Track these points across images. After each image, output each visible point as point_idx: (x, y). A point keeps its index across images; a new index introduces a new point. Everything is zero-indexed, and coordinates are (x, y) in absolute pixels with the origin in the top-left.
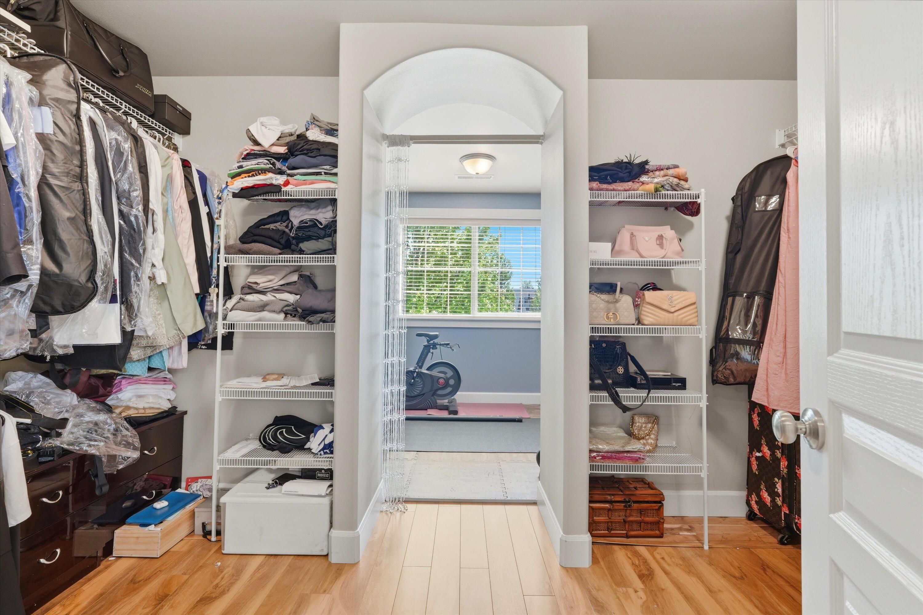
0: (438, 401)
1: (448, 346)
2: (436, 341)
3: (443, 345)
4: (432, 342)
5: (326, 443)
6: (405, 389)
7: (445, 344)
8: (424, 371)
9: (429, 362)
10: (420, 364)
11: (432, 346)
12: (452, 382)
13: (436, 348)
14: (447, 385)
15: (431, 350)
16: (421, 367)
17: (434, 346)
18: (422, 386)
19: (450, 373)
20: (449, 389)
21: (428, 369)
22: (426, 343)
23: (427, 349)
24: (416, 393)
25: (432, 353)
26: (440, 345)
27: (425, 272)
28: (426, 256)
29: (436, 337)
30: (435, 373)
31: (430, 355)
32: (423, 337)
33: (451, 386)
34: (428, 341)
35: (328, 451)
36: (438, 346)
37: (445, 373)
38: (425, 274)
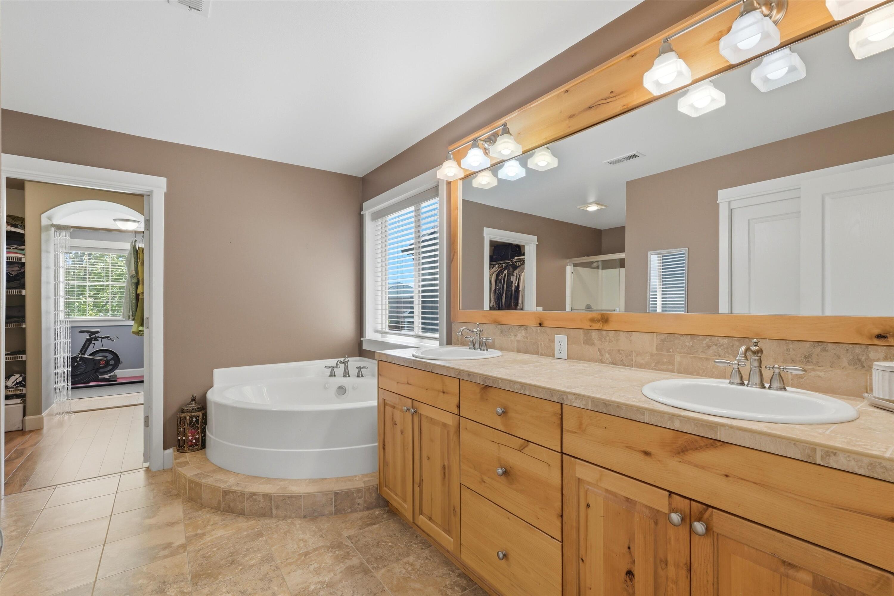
0: (100, 377)
1: (108, 338)
2: (97, 335)
3: (104, 338)
4: (94, 336)
5: (17, 382)
6: (70, 370)
7: (105, 337)
8: (87, 356)
9: (91, 350)
10: (83, 352)
11: (93, 339)
12: (112, 362)
13: (98, 340)
14: (107, 363)
15: (93, 342)
16: (84, 354)
17: (96, 339)
18: (85, 367)
19: (110, 356)
20: (110, 367)
21: (90, 355)
22: (88, 337)
23: (89, 342)
24: (79, 372)
25: (94, 344)
26: (101, 338)
27: (88, 286)
28: (88, 274)
29: (98, 332)
30: (96, 357)
31: (92, 345)
32: (86, 333)
33: (111, 365)
34: (90, 336)
35: (19, 385)
36: (99, 339)
37: (106, 357)
38: (87, 287)
